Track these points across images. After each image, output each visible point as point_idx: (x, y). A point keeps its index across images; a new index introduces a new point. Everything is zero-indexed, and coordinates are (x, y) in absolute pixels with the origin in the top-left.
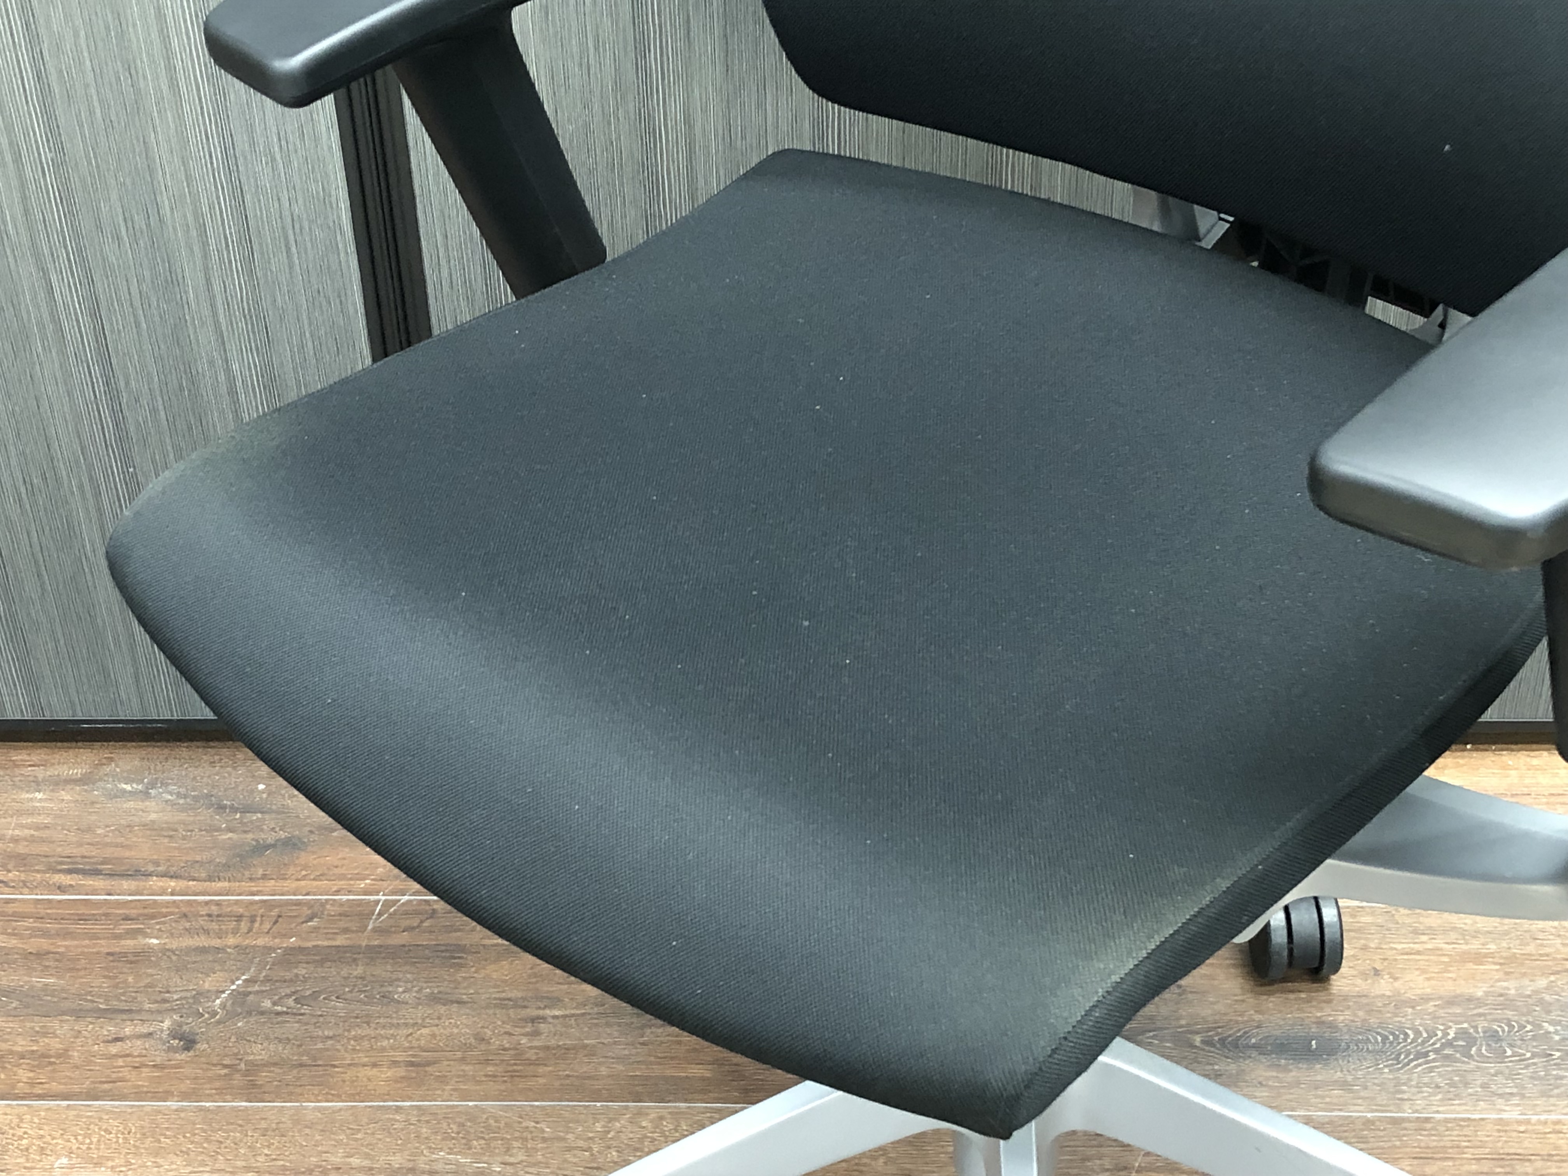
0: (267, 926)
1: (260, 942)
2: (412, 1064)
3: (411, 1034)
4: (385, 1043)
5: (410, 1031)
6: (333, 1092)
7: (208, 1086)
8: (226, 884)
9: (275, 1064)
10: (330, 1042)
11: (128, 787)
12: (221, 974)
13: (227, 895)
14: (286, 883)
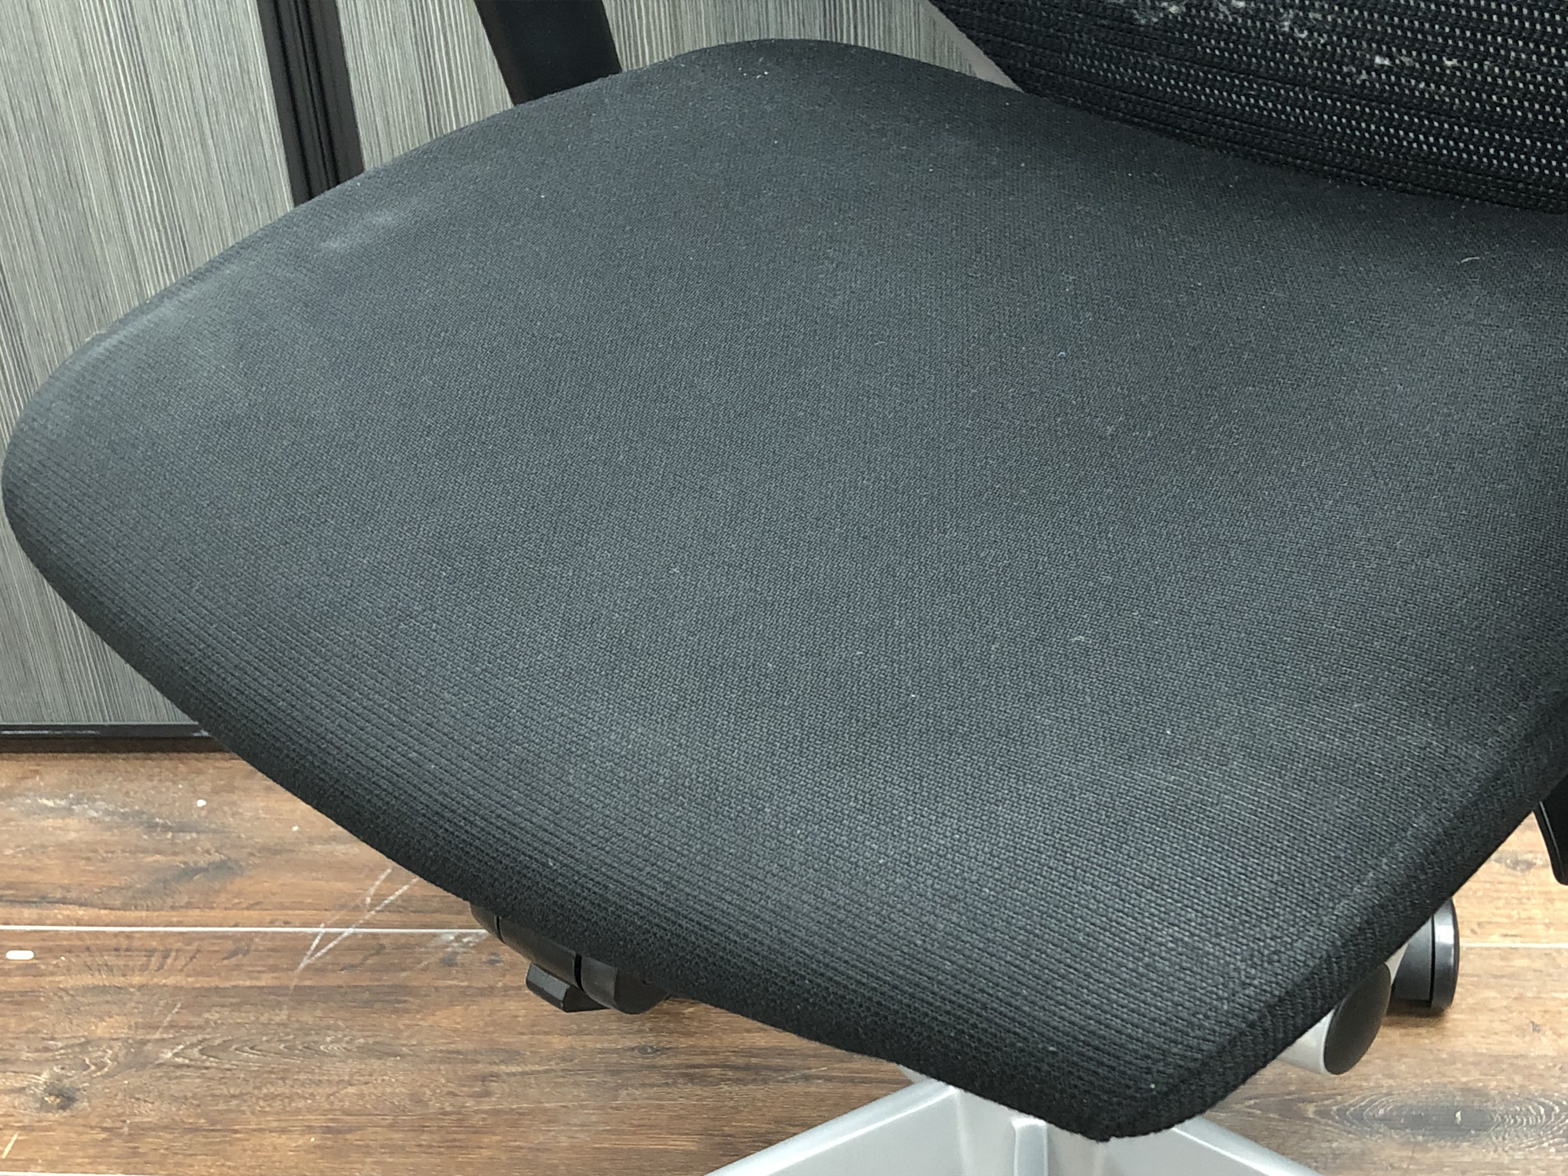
0: (182, 962)
1: (171, 981)
2: (328, 1130)
3: (333, 1094)
4: (301, 1104)
5: (335, 1089)
6: (229, 1163)
7: (80, 1153)
8: (144, 914)
9: (165, 1128)
10: (234, 1102)
11: (50, 803)
12: (119, 1018)
13: (142, 926)
14: (213, 913)
